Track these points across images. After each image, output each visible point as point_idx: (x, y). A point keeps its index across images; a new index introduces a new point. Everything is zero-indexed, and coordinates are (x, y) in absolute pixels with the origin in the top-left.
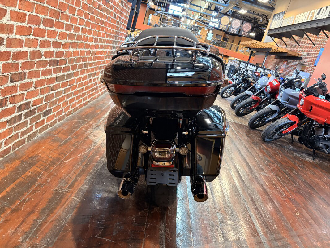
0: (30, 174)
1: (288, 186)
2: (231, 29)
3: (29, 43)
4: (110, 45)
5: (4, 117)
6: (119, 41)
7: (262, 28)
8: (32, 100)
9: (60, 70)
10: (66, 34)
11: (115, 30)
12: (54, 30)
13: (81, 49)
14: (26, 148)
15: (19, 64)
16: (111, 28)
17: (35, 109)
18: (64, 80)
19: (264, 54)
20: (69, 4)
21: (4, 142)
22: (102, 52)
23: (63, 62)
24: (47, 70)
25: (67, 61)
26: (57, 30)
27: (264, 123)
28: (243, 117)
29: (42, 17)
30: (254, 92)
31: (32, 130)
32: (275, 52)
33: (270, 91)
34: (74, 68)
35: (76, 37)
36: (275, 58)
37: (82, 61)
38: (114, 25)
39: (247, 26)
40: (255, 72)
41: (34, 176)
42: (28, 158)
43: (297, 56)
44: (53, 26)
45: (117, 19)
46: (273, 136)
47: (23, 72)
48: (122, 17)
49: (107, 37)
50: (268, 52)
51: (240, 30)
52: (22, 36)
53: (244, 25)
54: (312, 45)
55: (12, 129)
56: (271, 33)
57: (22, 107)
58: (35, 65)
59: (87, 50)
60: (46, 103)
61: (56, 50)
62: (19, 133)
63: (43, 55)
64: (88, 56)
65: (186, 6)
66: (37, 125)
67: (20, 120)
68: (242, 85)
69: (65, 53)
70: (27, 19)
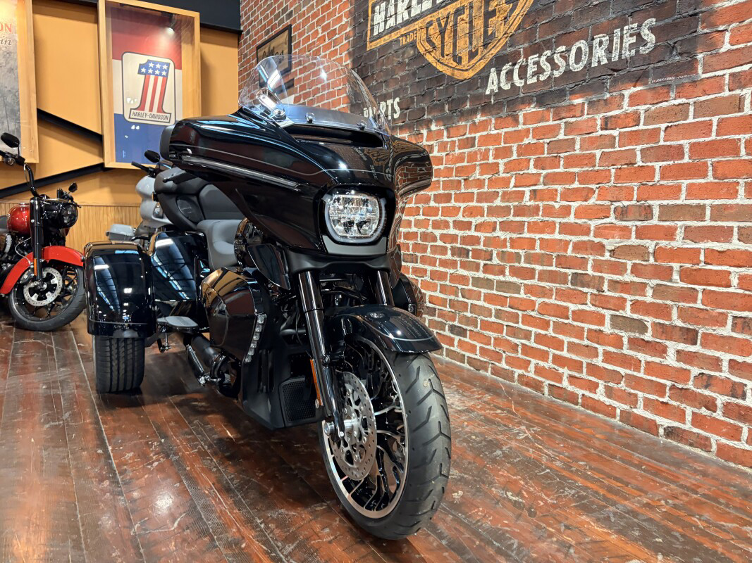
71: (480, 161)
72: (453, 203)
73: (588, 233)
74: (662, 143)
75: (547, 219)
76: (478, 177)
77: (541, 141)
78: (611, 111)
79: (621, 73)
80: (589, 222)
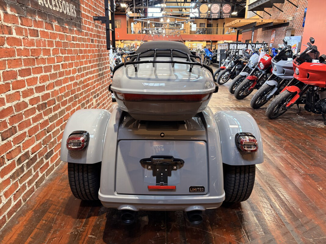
0: (44, 222)
1: (304, 161)
2: (212, 15)
3: (10, 98)
4: (96, 68)
5: (5, 175)
6: (104, 61)
7: (243, 5)
8: (30, 149)
9: (50, 111)
10: (46, 76)
11: (96, 54)
12: (33, 77)
13: (67, 84)
14: (36, 196)
15: (6, 121)
16: (91, 54)
17: (36, 155)
18: (57, 119)
19: (250, 29)
20: (42, 48)
21: (12, 197)
22: (89, 79)
23: (52, 103)
24: (37, 116)
25: (55, 100)
26: (36, 76)
27: (266, 101)
28: (245, 99)
29: (17, 69)
30: (249, 72)
31: (38, 176)
32: (261, 25)
33: (264, 67)
34: (64, 103)
35: (58, 75)
36: (262, 31)
37: (71, 94)
38: (94, 49)
39: (227, 8)
40: (246, 50)
41: (48, 223)
42: (40, 206)
43: (283, 22)
44: (31, 74)
45: (95, 43)
46: (278, 112)
47: (12, 126)
48: (100, 40)
49: (90, 63)
50: (253, 27)
51: (221, 13)
52: (1, 94)
53: (224, 7)
54: (295, 8)
55: (17, 183)
56: (251, 8)
57: (22, 159)
58: (23, 115)
59: (73, 82)
60: (45, 147)
61: (40, 94)
62: (25, 183)
63: (29, 104)
64: (76, 88)
65: (163, 5)
66: (42, 170)
67: (23, 171)
68: (235, 67)
69: (51, 94)
70: (2, 77)
71: (43, 47)
72: (32, 76)
73: (74, 80)
74: (81, 48)
75: (67, 76)
76: (43, 57)
77: (61, 41)
78: (73, 34)
79: (73, 21)
80: (74, 75)
